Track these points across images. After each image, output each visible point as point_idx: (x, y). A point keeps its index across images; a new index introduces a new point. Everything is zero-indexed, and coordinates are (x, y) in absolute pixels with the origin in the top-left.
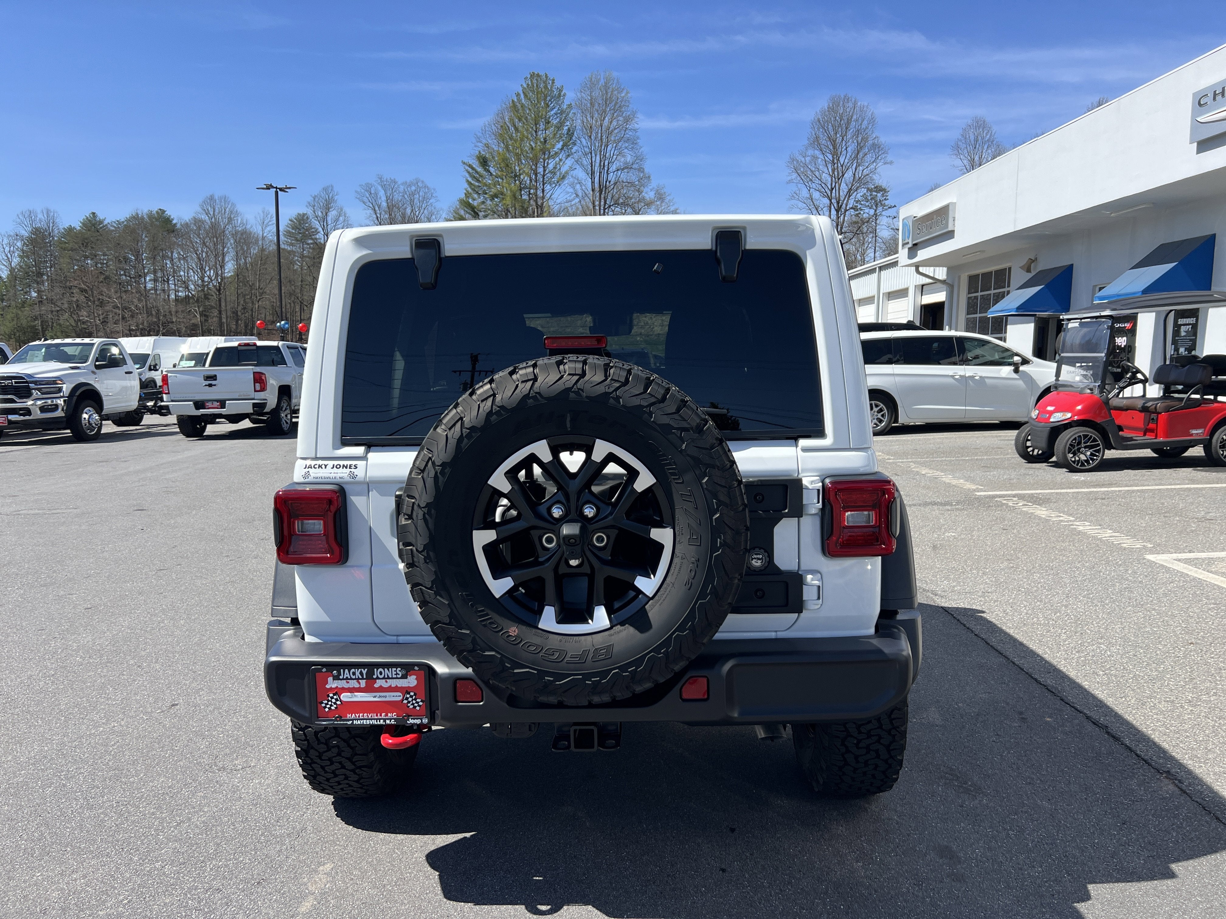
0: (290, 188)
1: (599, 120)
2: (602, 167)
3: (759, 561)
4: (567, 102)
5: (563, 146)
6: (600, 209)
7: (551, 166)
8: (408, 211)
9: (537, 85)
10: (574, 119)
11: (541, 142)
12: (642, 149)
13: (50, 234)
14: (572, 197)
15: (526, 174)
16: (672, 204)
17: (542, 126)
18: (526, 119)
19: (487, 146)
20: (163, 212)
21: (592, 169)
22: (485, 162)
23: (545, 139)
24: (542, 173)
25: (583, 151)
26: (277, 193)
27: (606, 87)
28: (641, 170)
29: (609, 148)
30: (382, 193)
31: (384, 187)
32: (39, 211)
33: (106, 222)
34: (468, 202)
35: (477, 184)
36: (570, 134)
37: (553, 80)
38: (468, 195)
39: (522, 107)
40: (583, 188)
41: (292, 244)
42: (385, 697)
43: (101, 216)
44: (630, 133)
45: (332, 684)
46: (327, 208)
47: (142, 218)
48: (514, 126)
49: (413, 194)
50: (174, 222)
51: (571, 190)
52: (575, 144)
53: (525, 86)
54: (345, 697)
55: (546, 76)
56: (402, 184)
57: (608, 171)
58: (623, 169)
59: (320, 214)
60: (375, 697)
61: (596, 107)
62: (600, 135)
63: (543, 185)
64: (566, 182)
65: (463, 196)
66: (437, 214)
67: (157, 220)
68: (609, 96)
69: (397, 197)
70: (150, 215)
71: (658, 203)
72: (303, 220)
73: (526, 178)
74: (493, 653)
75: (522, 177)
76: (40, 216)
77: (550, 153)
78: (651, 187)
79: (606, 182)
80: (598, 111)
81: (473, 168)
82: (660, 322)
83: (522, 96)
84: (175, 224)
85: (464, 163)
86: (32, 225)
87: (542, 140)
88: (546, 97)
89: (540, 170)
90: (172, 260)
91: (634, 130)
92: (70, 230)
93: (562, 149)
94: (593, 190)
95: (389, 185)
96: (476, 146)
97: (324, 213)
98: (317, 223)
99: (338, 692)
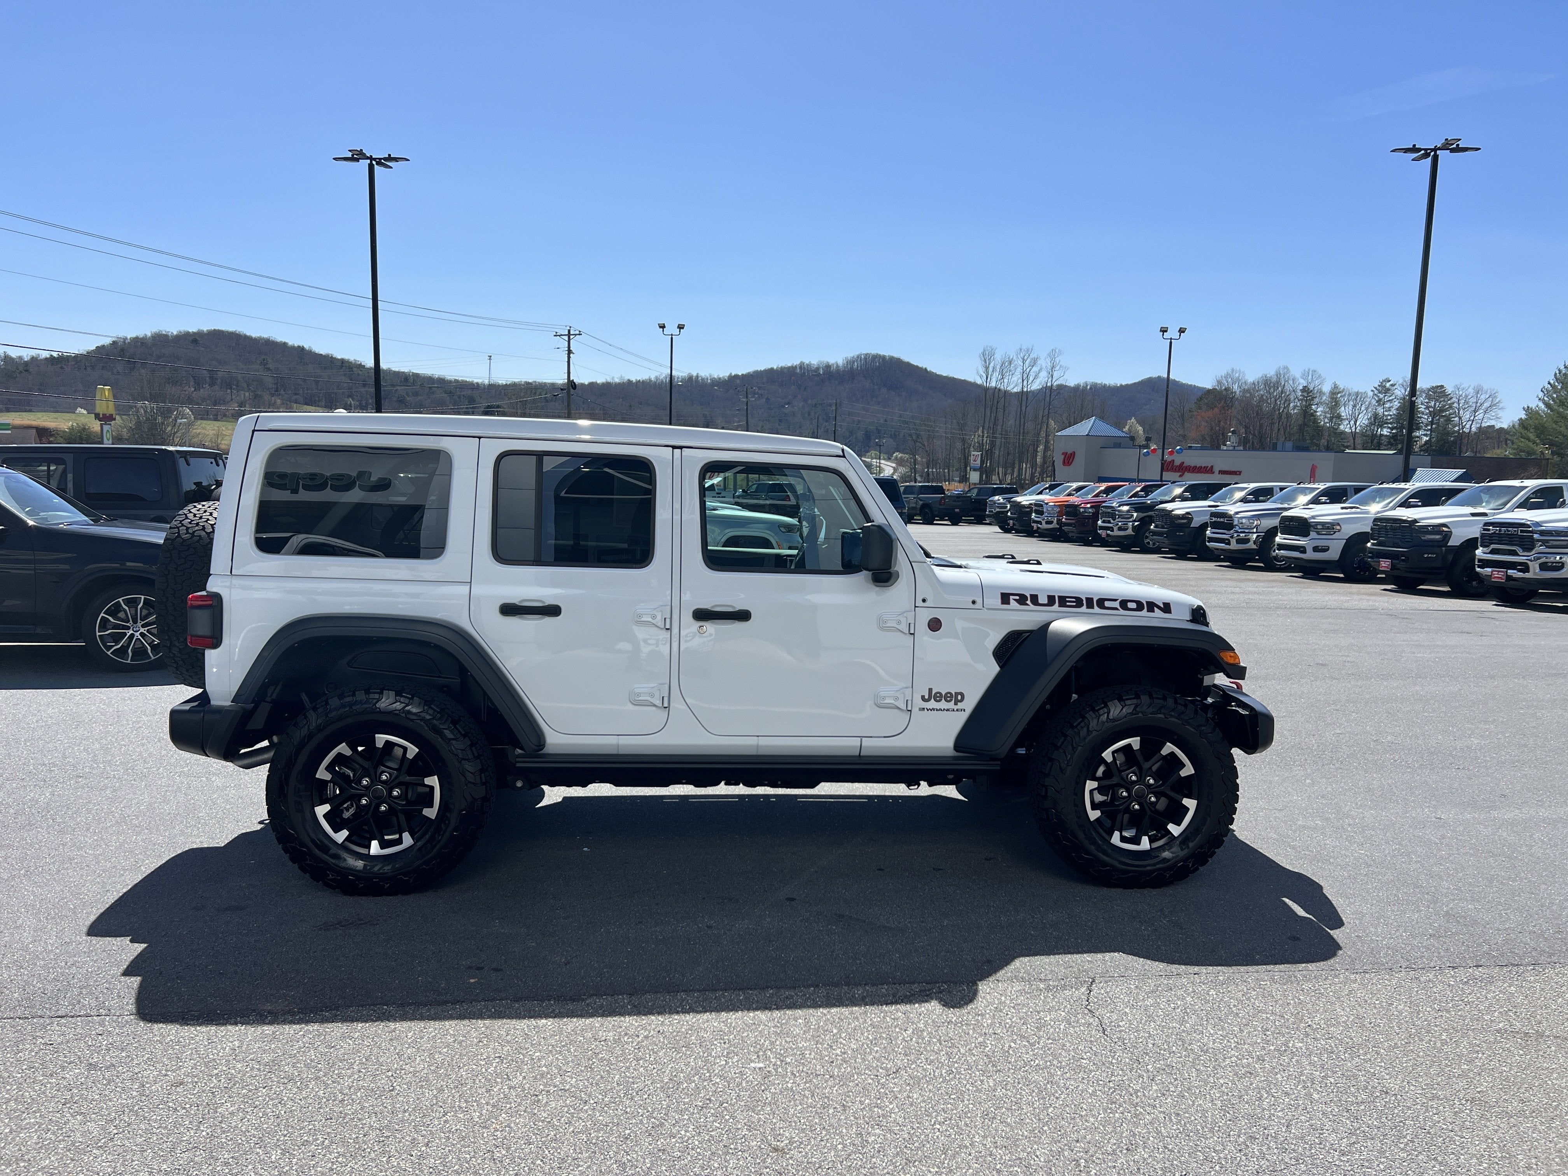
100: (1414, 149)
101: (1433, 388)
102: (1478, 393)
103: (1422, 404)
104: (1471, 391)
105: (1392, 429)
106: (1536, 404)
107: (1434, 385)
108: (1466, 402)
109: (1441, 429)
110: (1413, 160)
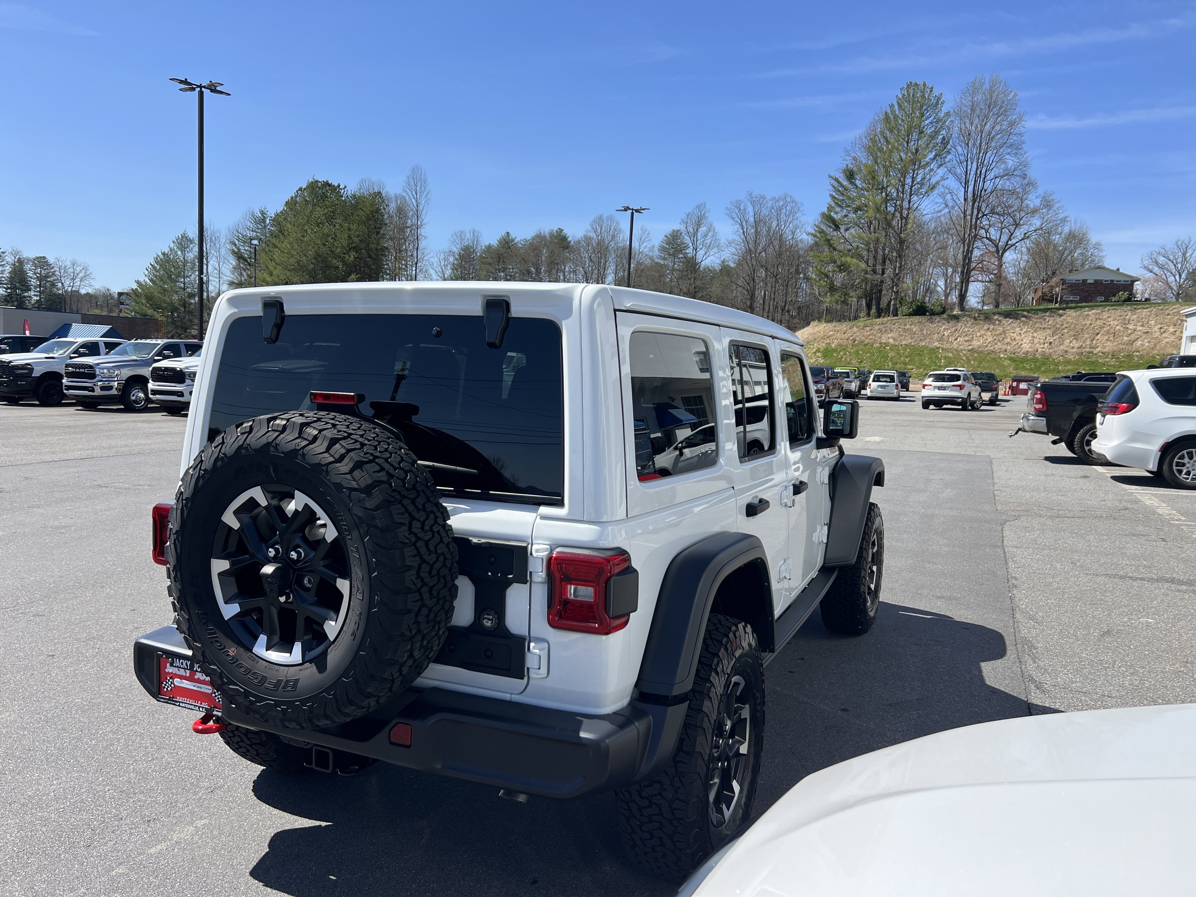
0: (644, 209)
1: (979, 126)
2: (978, 176)
3: (490, 622)
4: (945, 109)
5: (936, 156)
6: (971, 219)
7: (919, 178)
8: (774, 224)
9: (913, 95)
10: (951, 127)
11: (912, 153)
12: (1026, 155)
13: (474, 251)
14: (941, 207)
15: (894, 186)
16: (1061, 211)
17: (915, 136)
18: (899, 131)
19: (855, 159)
20: (561, 230)
21: (966, 178)
22: (851, 175)
23: (917, 150)
24: (910, 184)
25: (958, 159)
26: (632, 214)
27: (991, 91)
28: (1024, 176)
29: (988, 155)
30: (750, 209)
31: (753, 203)
32: (467, 232)
33: (516, 241)
34: (830, 215)
35: (841, 198)
36: (945, 142)
37: (932, 88)
38: (830, 208)
39: (894, 118)
40: (955, 197)
41: (664, 259)
42: (201, 688)
43: (513, 235)
44: (1015, 138)
45: (169, 669)
46: (699, 224)
47: (545, 237)
48: (886, 138)
49: (781, 209)
50: (569, 239)
51: (941, 200)
52: (950, 153)
53: (901, 97)
54: (177, 682)
55: (924, 85)
56: (771, 200)
57: (984, 179)
58: (1003, 176)
59: (691, 230)
60: (195, 686)
61: (978, 111)
62: (979, 142)
63: (910, 196)
64: (936, 192)
65: (825, 210)
66: (802, 228)
67: (556, 238)
68: (993, 100)
69: (765, 212)
70: (551, 235)
71: (1044, 210)
72: (677, 236)
73: (893, 191)
74: (215, 667)
75: (889, 189)
76: (468, 236)
77: (920, 163)
78: (1037, 194)
79: (981, 191)
80: (979, 117)
81: (838, 182)
82: (1030, 338)
83: (896, 107)
84: (570, 242)
85: (831, 177)
86: (461, 243)
87: (914, 151)
88: (922, 107)
89: (909, 181)
90: (564, 273)
91: (1020, 134)
92: (489, 247)
93: (934, 159)
94: (965, 200)
95: (757, 201)
96: (844, 160)
97: (695, 229)
98: (688, 238)
99: (173, 676)
100: (185, 82)
101: (37, 258)
102: (74, 265)
103: (30, 270)
104: (68, 264)
105: (7, 289)
106: (144, 279)
107: (38, 256)
108: (65, 272)
109: (48, 291)
110: (180, 90)
